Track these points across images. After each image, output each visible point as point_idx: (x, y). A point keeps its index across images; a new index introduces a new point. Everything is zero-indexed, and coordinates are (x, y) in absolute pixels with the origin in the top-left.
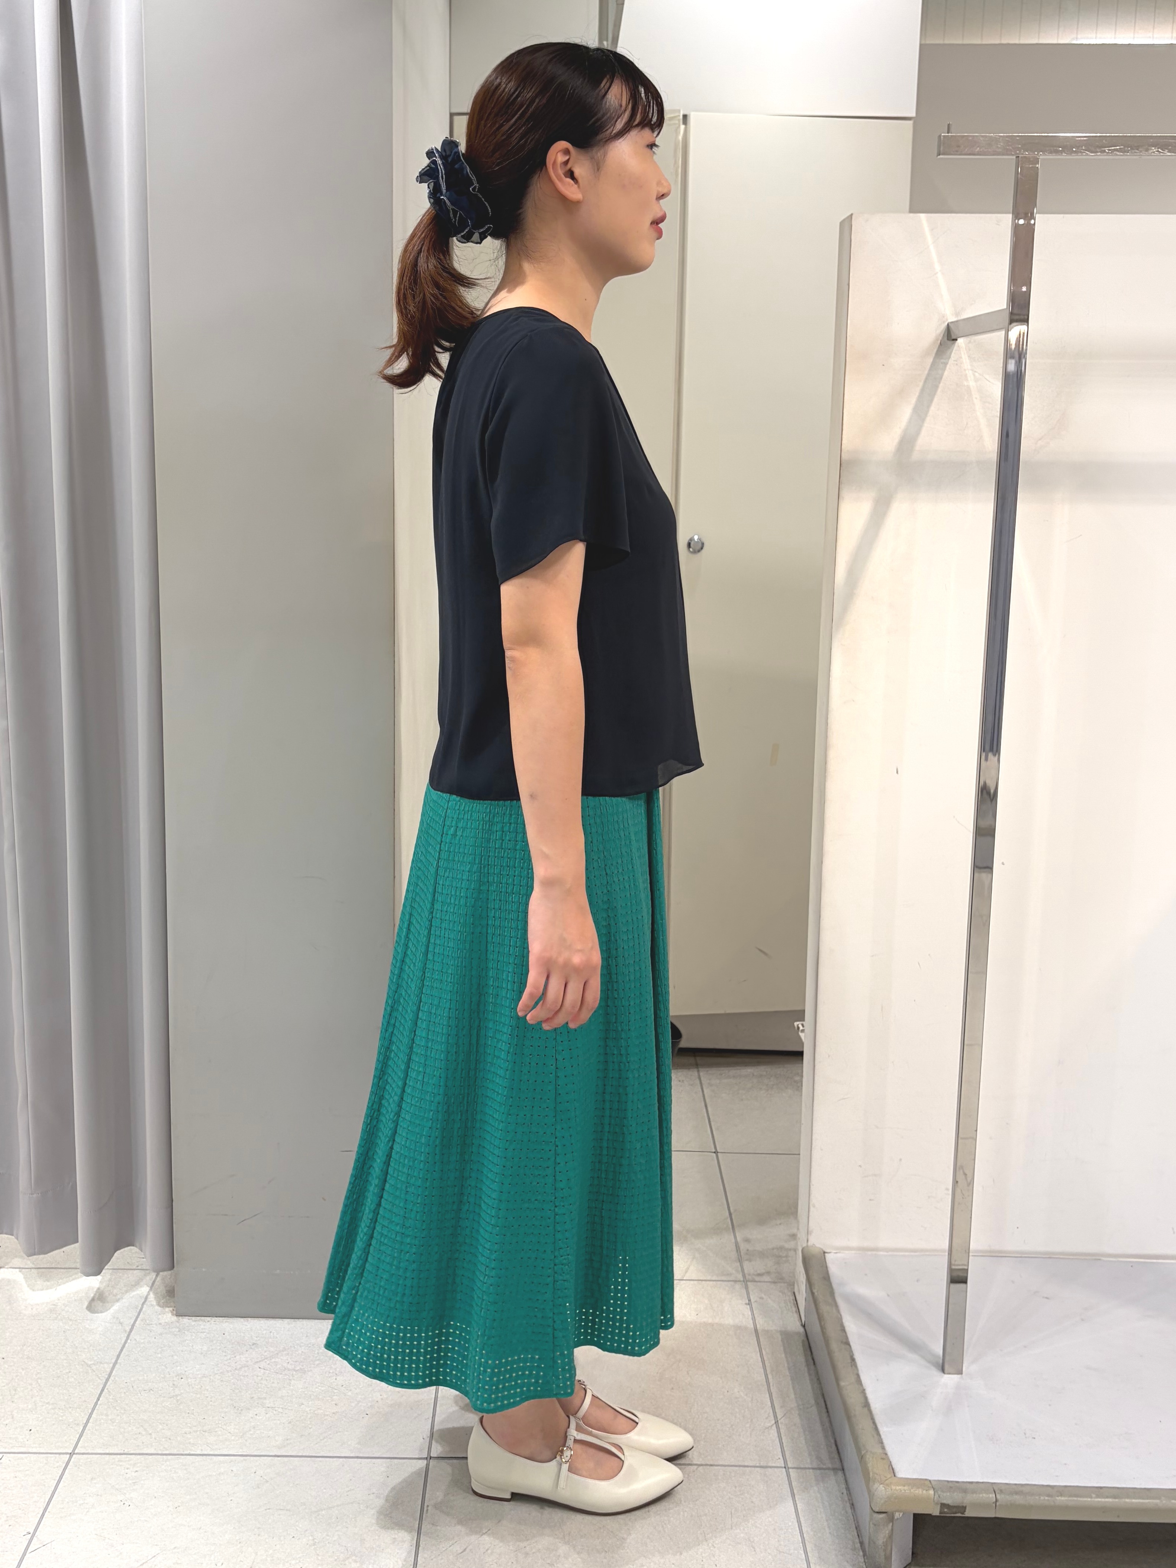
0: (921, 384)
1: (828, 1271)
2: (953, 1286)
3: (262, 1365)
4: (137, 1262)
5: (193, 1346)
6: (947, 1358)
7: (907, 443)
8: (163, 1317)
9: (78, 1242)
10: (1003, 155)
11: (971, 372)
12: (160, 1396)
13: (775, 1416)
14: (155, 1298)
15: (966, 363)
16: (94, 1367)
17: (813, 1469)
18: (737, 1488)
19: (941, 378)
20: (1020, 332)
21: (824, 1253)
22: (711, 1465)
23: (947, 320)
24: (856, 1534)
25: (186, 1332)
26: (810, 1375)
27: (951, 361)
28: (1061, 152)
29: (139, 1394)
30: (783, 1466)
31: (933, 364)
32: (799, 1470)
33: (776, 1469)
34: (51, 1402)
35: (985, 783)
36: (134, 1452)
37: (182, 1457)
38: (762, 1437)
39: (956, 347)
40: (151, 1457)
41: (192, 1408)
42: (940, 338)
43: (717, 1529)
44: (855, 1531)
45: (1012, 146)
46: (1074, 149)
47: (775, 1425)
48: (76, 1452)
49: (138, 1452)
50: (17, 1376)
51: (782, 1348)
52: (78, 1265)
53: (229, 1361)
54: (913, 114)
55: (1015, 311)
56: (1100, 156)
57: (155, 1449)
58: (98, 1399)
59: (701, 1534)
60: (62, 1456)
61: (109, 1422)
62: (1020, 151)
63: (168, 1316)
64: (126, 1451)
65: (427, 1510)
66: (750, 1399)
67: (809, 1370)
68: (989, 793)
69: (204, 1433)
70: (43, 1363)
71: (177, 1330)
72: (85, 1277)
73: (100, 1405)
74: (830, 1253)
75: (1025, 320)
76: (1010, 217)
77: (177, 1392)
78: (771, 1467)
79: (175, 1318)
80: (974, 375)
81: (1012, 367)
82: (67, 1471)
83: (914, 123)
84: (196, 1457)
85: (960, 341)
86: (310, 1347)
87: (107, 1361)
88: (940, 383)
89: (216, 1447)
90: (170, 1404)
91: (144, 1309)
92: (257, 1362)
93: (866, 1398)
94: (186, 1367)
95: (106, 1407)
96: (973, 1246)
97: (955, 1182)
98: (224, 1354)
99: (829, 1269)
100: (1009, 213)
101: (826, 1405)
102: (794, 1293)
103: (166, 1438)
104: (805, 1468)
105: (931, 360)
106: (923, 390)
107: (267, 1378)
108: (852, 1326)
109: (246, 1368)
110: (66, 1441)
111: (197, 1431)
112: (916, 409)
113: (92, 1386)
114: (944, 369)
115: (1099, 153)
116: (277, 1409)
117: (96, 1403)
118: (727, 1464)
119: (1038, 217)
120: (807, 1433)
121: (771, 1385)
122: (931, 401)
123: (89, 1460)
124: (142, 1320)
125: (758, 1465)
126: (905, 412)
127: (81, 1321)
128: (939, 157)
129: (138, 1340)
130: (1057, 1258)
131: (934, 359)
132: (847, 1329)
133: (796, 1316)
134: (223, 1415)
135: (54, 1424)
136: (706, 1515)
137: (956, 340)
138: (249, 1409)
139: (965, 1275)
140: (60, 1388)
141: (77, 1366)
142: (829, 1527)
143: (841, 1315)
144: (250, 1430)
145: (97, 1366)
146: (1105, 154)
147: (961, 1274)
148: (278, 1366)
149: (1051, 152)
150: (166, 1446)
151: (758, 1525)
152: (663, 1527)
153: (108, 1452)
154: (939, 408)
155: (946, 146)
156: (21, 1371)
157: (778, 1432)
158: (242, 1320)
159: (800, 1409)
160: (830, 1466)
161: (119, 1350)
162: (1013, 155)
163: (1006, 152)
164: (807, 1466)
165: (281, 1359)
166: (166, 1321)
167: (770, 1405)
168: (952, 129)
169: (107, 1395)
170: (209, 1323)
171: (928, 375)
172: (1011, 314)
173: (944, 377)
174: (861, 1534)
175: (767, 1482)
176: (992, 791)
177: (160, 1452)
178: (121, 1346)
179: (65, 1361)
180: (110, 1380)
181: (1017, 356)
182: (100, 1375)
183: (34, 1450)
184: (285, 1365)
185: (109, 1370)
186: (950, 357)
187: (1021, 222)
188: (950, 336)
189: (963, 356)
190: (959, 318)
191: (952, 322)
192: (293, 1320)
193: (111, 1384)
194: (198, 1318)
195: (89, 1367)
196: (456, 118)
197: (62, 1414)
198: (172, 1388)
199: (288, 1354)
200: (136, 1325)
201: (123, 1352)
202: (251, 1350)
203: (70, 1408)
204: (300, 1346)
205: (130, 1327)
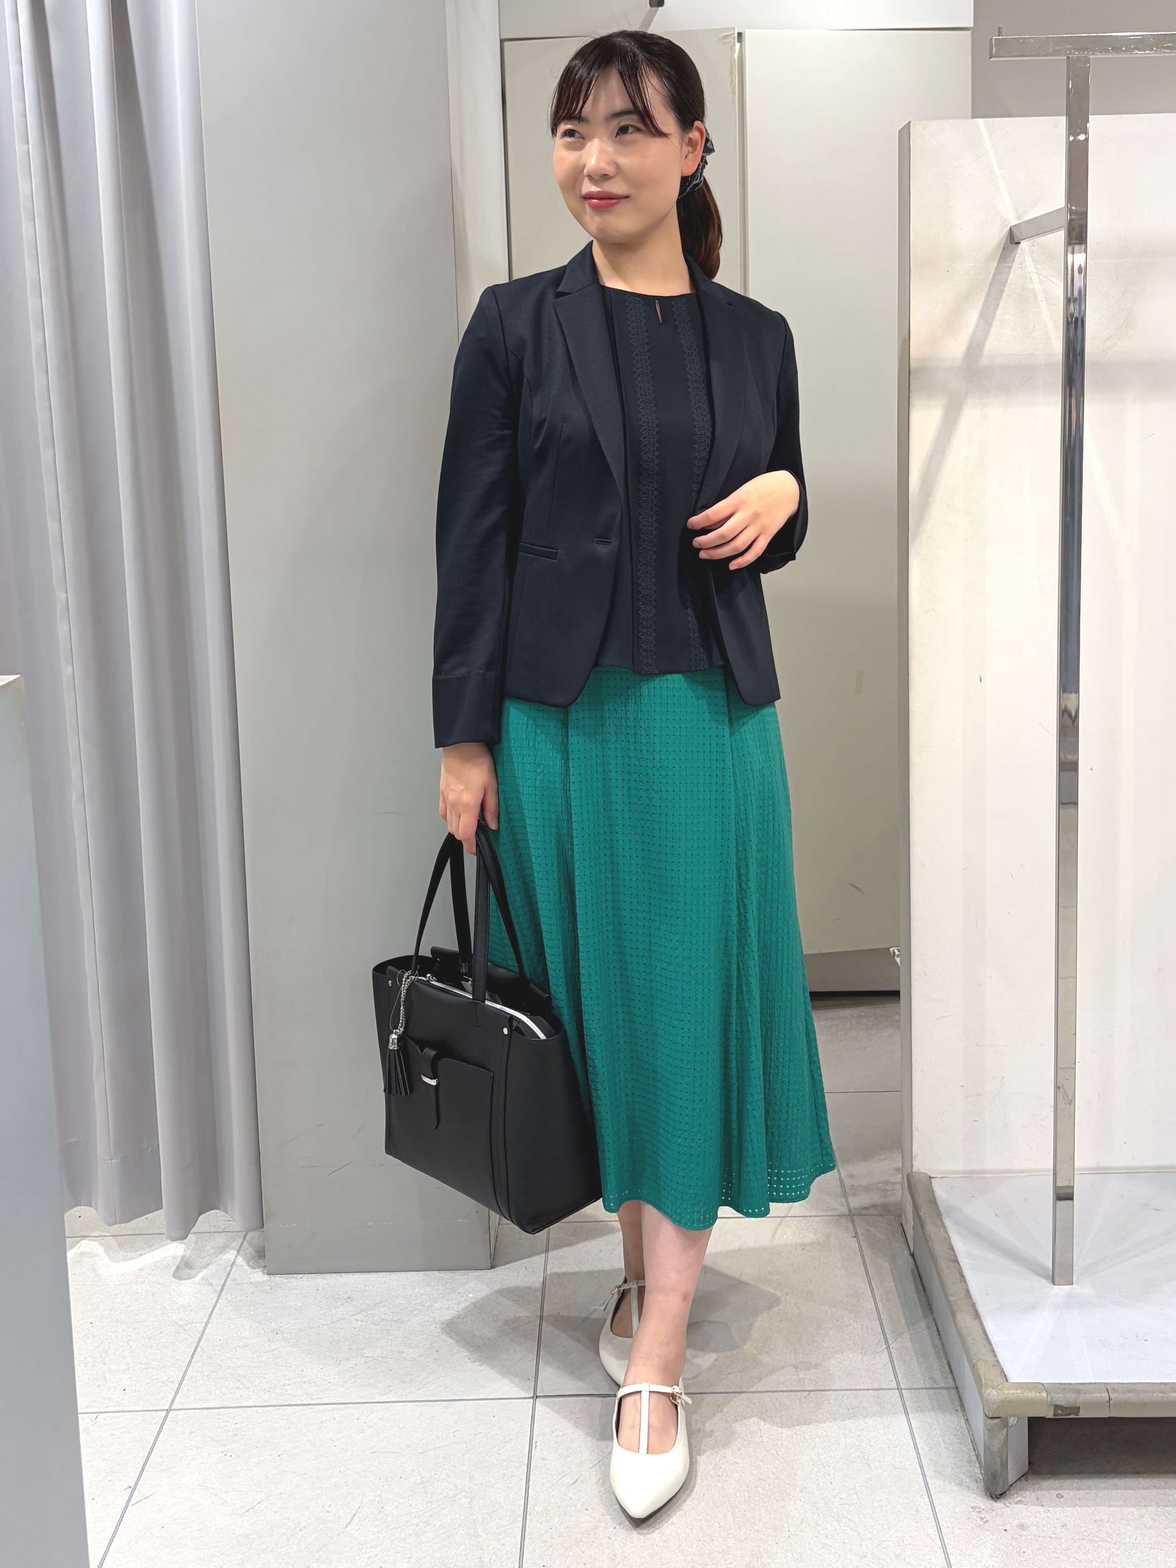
0: (986, 289)
1: (934, 1196)
2: (1059, 1204)
3: (359, 1317)
4: (224, 1226)
5: (286, 1302)
6: (1056, 1270)
7: (975, 348)
8: (253, 1276)
9: (159, 1208)
10: (1054, 55)
11: (1035, 274)
12: (256, 1351)
13: (887, 1342)
14: (244, 1260)
15: (1030, 266)
16: (186, 1327)
17: (926, 1388)
18: (850, 1410)
19: (1007, 282)
21: (930, 1178)
22: (823, 1390)
23: (1010, 222)
24: (972, 1447)
25: (278, 1289)
26: (920, 1301)
27: (1015, 265)
28: (1112, 51)
29: (234, 1351)
30: (896, 1387)
31: (997, 269)
32: (913, 1391)
33: (888, 1391)
34: (144, 1362)
36: (233, 1405)
37: (283, 1408)
38: (873, 1362)
39: (1019, 251)
40: (250, 1409)
42: (1004, 242)
43: (832, 1449)
44: (971, 1445)
45: (1064, 46)
46: (1124, 49)
47: (886, 1350)
48: (173, 1408)
49: (236, 1405)
50: (107, 1339)
51: (891, 1277)
52: (163, 1230)
53: (324, 1315)
54: (971, 25)
57: (254, 1402)
58: (192, 1357)
59: (815, 1455)
60: (159, 1412)
61: (206, 1378)
62: (1070, 51)
63: (259, 1277)
65: (536, 1446)
66: (860, 1327)
67: (919, 1297)
70: (133, 1326)
71: (270, 1288)
72: (170, 1243)
73: (195, 1362)
74: (936, 1178)
77: (273, 1346)
78: (883, 1389)
79: (268, 1275)
80: (1039, 278)
82: (164, 1427)
83: (973, 35)
84: (297, 1407)
85: (1024, 244)
86: (407, 1298)
87: (199, 1321)
88: (1006, 285)
89: (317, 1397)
90: (267, 1358)
91: (230, 1277)
92: (353, 1315)
94: (281, 1323)
95: (200, 1365)
96: (1077, 1165)
98: (320, 1308)
99: (935, 1193)
100: (1063, 115)
101: (937, 1328)
102: (902, 1224)
103: (265, 1390)
104: (919, 1389)
105: (996, 264)
106: (988, 295)
107: (365, 1330)
108: (959, 1245)
109: (343, 1321)
110: (162, 1398)
111: (296, 1383)
112: (982, 315)
113: (185, 1345)
114: (1008, 274)
115: (1150, 52)
116: (376, 1358)
117: (190, 1362)
118: (838, 1388)
119: (1091, 124)
120: (919, 1355)
121: (881, 1312)
122: (997, 305)
123: (185, 1417)
124: (231, 1282)
125: (870, 1388)
126: (972, 318)
127: (168, 1284)
128: (991, 60)
129: (229, 1299)
130: (1166, 1171)
131: (999, 262)
132: (955, 1248)
133: (905, 1248)
134: (321, 1366)
135: (148, 1383)
136: (818, 1437)
137: (1020, 243)
138: (347, 1360)
139: (1072, 1192)
140: (152, 1348)
141: (168, 1327)
142: (944, 1443)
144: (350, 1380)
145: (189, 1326)
147: (1068, 1193)
148: (375, 1318)
149: (1101, 52)
150: (265, 1399)
151: (873, 1445)
152: (776, 1450)
153: (205, 1407)
154: (1005, 312)
155: (997, 49)
156: (111, 1334)
157: (888, 1353)
158: (335, 1275)
160: (943, 1385)
161: (210, 1310)
162: (1064, 55)
163: (1057, 52)
164: (920, 1387)
165: (378, 1311)
166: (258, 1280)
167: (881, 1331)
169: (201, 1353)
170: (302, 1280)
171: (993, 279)
173: (1009, 281)
174: (976, 1447)
175: (879, 1403)
177: (259, 1404)
178: (213, 1306)
179: (156, 1323)
180: (203, 1338)
182: (192, 1335)
183: (130, 1409)
184: (383, 1316)
185: (201, 1329)
186: (1014, 260)
188: (1013, 240)
189: (1026, 258)
190: (1021, 221)
191: (1014, 226)
192: (388, 1273)
193: (204, 1342)
194: (290, 1275)
195: (181, 1326)
196: (506, 44)
197: (156, 1373)
198: (267, 1344)
199: (384, 1306)
200: (226, 1285)
201: (215, 1312)
202: (347, 1304)
203: (164, 1366)
204: (397, 1298)
205: (220, 1287)
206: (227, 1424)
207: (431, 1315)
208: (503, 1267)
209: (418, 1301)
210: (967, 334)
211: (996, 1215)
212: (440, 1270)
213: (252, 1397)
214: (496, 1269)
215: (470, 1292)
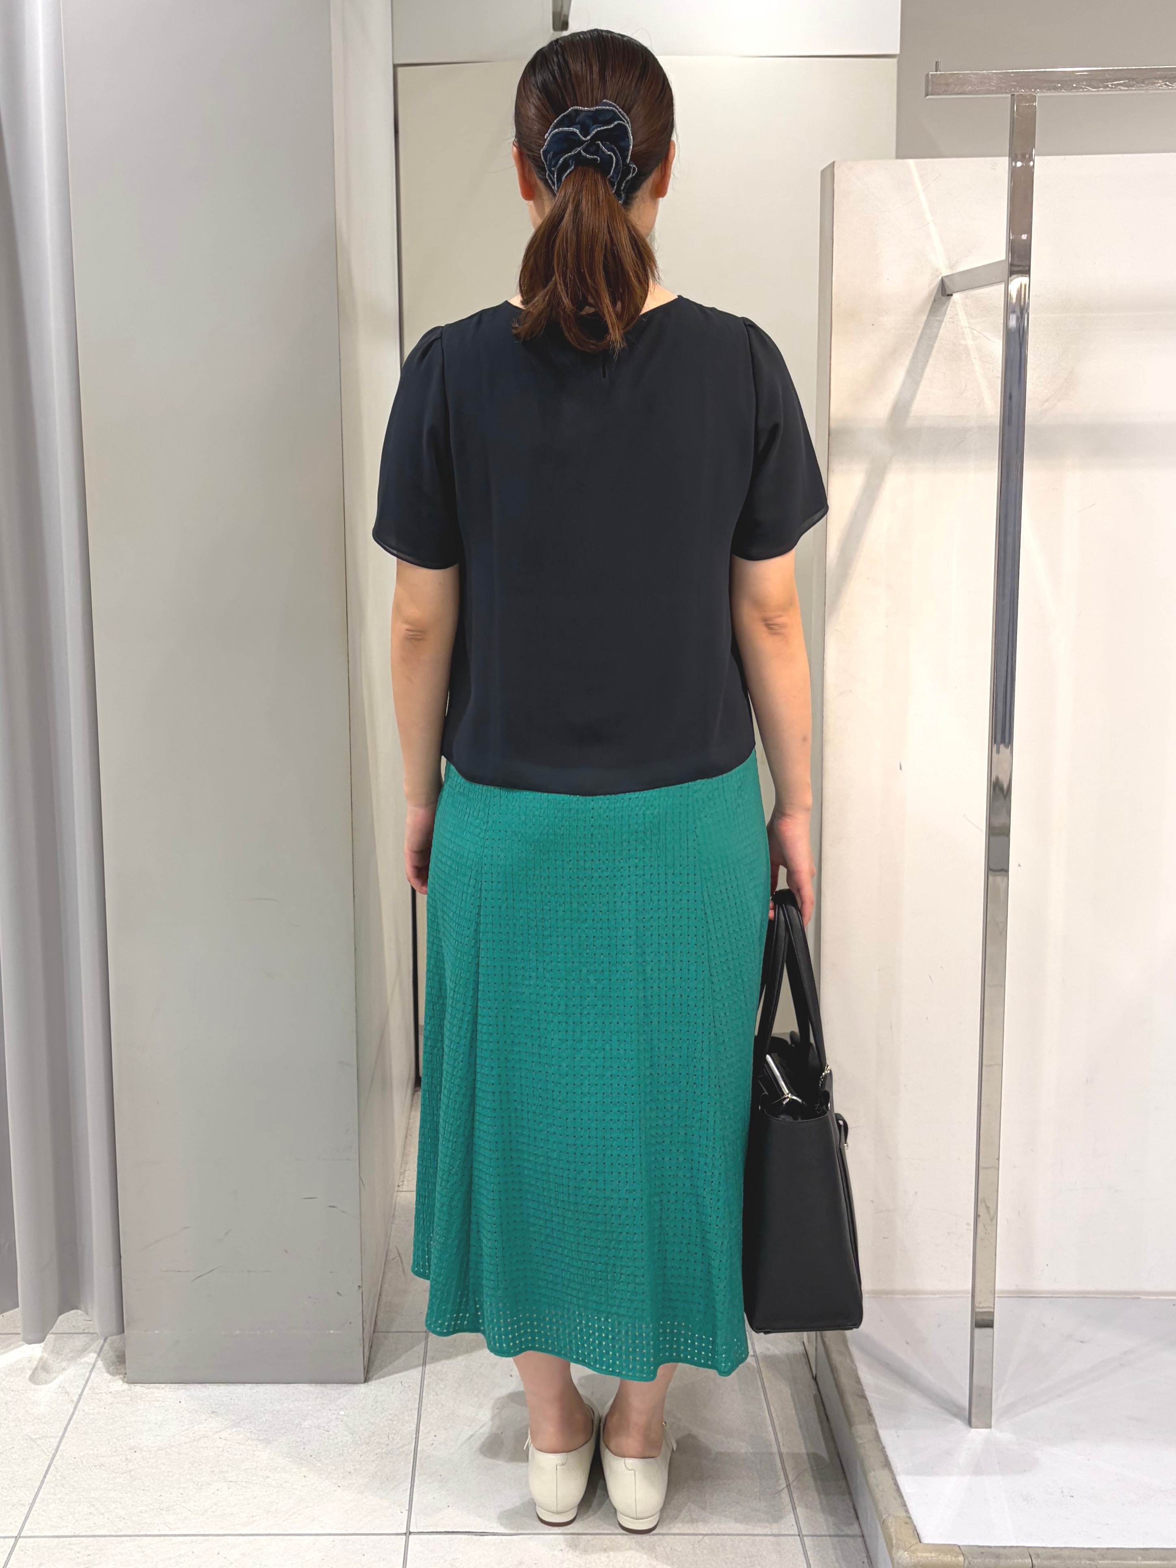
0: (915, 344)
2: (978, 1331)
4: (83, 1325)
5: (146, 1416)
6: (974, 1410)
7: (900, 410)
8: (113, 1385)
9: (18, 1307)
10: (997, 93)
11: (968, 329)
12: (112, 1471)
13: (786, 1479)
14: (104, 1364)
15: (963, 321)
16: (39, 1442)
17: (830, 1536)
18: (748, 1559)
19: (937, 336)
20: (1021, 285)
22: (718, 1535)
23: (941, 274)
25: (139, 1401)
26: (822, 1432)
27: (946, 319)
28: (1060, 88)
29: (89, 1471)
30: (797, 1533)
31: (927, 323)
32: (815, 1538)
33: (789, 1537)
35: (997, 778)
36: (86, 1534)
37: (139, 1538)
38: (772, 1502)
39: (951, 304)
40: (103, 1539)
41: (148, 1484)
42: (934, 294)
45: (1007, 83)
46: (1074, 85)
47: (786, 1489)
48: (22, 1535)
49: (89, 1533)
51: (792, 1404)
52: (20, 1330)
53: (187, 1431)
54: (897, 52)
55: (1016, 262)
56: (1102, 92)
57: (108, 1530)
58: (45, 1477)
60: (7, 1540)
61: (58, 1501)
62: (1015, 89)
63: (118, 1385)
64: (77, 1533)
66: (758, 1461)
68: (1002, 789)
69: (161, 1512)
71: (130, 1398)
72: (26, 1345)
73: (47, 1483)
75: (1026, 272)
76: (1005, 160)
77: (131, 1467)
78: (784, 1535)
79: (126, 1386)
80: (972, 333)
81: (1013, 323)
82: (13, 1556)
83: (899, 63)
84: (153, 1537)
85: (956, 296)
86: (274, 1414)
87: (53, 1435)
88: (934, 342)
89: (175, 1526)
90: (124, 1480)
91: (92, 1376)
92: (217, 1432)
93: (886, 1457)
94: (140, 1440)
95: (53, 1485)
96: (998, 1287)
97: (977, 1216)
98: (181, 1424)
100: (1005, 156)
101: (842, 1465)
102: (803, 1343)
103: (121, 1517)
104: (821, 1536)
105: (925, 318)
106: (916, 351)
107: (229, 1450)
108: (868, 1377)
109: (206, 1439)
110: (11, 1523)
111: (153, 1509)
112: (910, 373)
113: (38, 1463)
114: (939, 328)
115: (1102, 89)
116: (239, 1483)
117: (42, 1482)
118: (735, 1533)
119: (1037, 159)
121: (781, 1444)
122: (927, 362)
123: (37, 1544)
124: (90, 1389)
125: (769, 1533)
126: (898, 376)
127: (23, 1392)
128: (927, 97)
129: (86, 1411)
130: (1091, 1297)
131: (928, 315)
132: (863, 1380)
133: (806, 1367)
134: (181, 1491)
137: (952, 295)
138: (209, 1484)
139: (990, 1318)
140: (3, 1466)
141: (21, 1441)
143: (856, 1366)
144: (212, 1507)
145: (43, 1441)
146: (1108, 89)
147: (986, 1317)
148: (240, 1436)
149: (1049, 89)
150: (120, 1527)
153: (57, 1535)
154: (935, 370)
155: (933, 86)
157: (790, 1496)
158: (199, 1386)
159: (814, 1470)
160: (848, 1532)
161: (66, 1423)
162: (1007, 93)
163: (999, 90)
164: (823, 1533)
165: (244, 1428)
166: (116, 1389)
168: (941, 66)
169: (54, 1472)
170: (164, 1391)
171: (922, 333)
172: (1011, 265)
173: (939, 335)
175: (780, 1552)
176: (1005, 787)
177: (113, 1534)
178: (68, 1418)
179: (8, 1436)
180: (57, 1455)
181: (1018, 311)
182: (46, 1451)
184: (248, 1434)
185: (55, 1445)
186: (945, 314)
187: (1019, 164)
188: (944, 291)
189: (960, 314)
190: (954, 272)
191: (947, 276)
192: (255, 1385)
193: (58, 1460)
194: (152, 1385)
195: (34, 1441)
196: (400, 69)
197: (5, 1494)
198: (125, 1463)
199: (251, 1422)
200: (84, 1394)
201: (70, 1425)
202: (210, 1419)
203: (14, 1487)
204: (264, 1414)
205: (78, 1397)
206: (78, 1555)
207: (300, 1434)
208: (377, 1381)
209: (286, 1418)
210: (893, 393)
211: (907, 1343)
212: (310, 1382)
213: (106, 1525)
214: (369, 1383)
215: (341, 1409)
